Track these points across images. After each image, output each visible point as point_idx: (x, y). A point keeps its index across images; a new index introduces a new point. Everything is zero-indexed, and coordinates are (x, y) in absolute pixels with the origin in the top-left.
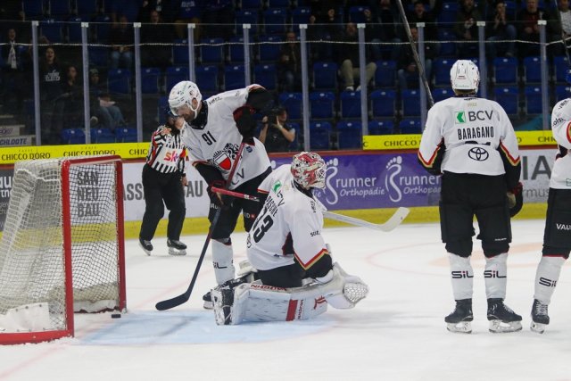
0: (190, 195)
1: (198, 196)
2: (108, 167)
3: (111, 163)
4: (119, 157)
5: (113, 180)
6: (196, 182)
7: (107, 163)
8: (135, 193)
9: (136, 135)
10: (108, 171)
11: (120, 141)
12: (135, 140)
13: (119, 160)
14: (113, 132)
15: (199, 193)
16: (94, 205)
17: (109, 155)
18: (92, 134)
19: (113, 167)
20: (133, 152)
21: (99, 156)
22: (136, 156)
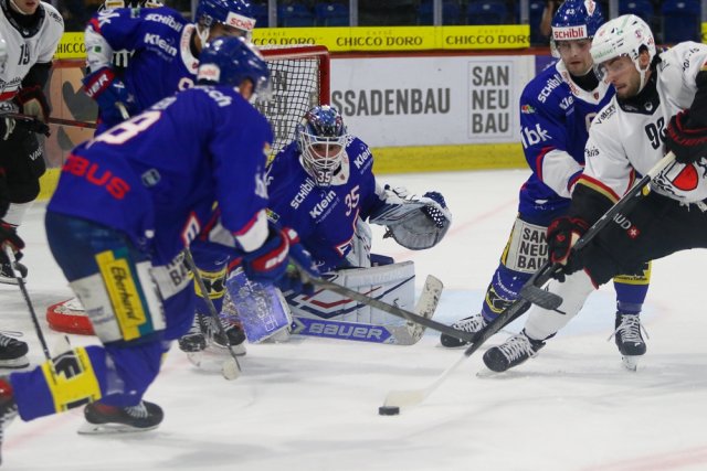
0: (430, 110)
1: (442, 111)
2: (308, 64)
3: (312, 58)
4: (323, 48)
5: (315, 85)
6: (440, 91)
7: (305, 59)
8: (344, 105)
9: (347, 16)
10: (307, 71)
11: (321, 24)
12: (346, 24)
13: (325, 53)
14: (312, 10)
15: (444, 107)
16: (280, 121)
17: (306, 45)
18: (279, 12)
19: (314, 64)
20: (342, 42)
21: (289, 46)
22: (347, 48)
